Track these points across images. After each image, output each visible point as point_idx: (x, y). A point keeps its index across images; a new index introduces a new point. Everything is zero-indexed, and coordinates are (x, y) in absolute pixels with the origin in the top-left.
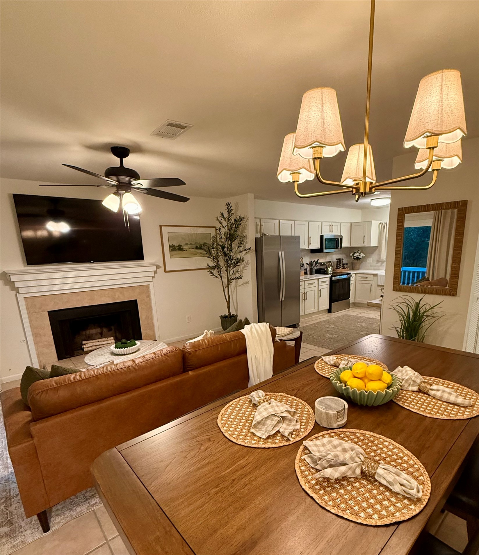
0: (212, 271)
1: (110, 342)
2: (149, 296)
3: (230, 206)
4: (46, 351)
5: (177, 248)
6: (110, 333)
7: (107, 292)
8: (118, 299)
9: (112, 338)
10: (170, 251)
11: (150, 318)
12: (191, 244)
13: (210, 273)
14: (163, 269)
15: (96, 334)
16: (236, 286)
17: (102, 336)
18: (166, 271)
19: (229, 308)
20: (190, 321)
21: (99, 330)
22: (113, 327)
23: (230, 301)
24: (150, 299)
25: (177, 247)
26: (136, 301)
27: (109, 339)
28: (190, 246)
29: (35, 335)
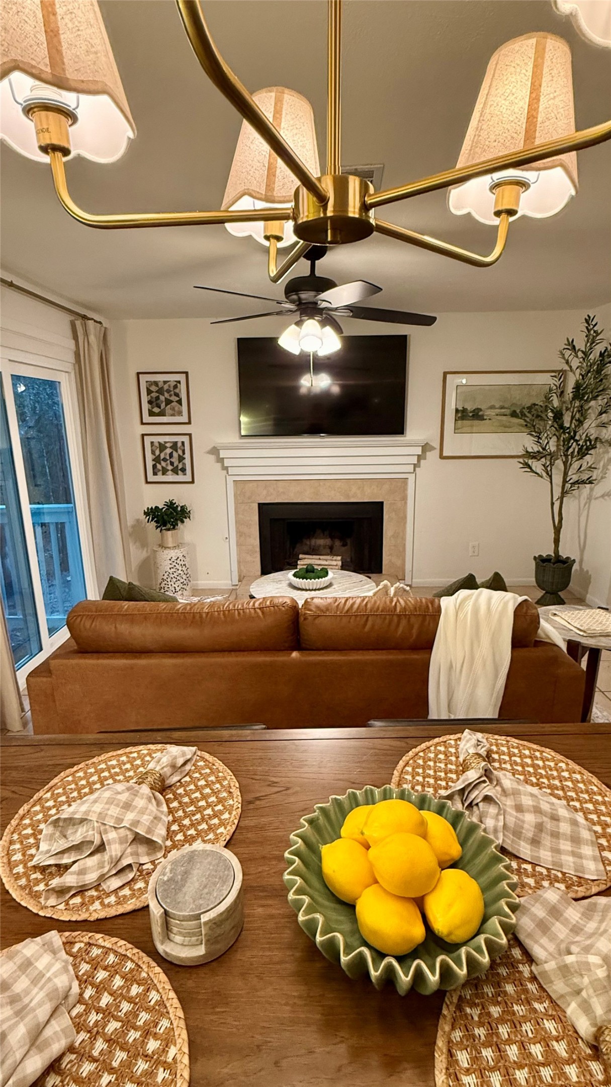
0: (533, 463)
1: (334, 563)
2: (404, 499)
3: (594, 323)
4: (249, 558)
5: (471, 414)
6: (344, 548)
7: (339, 484)
8: (353, 497)
9: (339, 558)
10: (456, 420)
11: (400, 536)
12: (502, 408)
13: (522, 466)
14: (437, 452)
15: (325, 547)
16: (590, 498)
17: (331, 552)
18: (442, 457)
19: (557, 541)
20: (476, 554)
21: (328, 542)
22: (349, 541)
23: (561, 528)
24: (406, 503)
25: (471, 412)
26: (382, 503)
27: (335, 558)
28: (499, 410)
29: (240, 534)
